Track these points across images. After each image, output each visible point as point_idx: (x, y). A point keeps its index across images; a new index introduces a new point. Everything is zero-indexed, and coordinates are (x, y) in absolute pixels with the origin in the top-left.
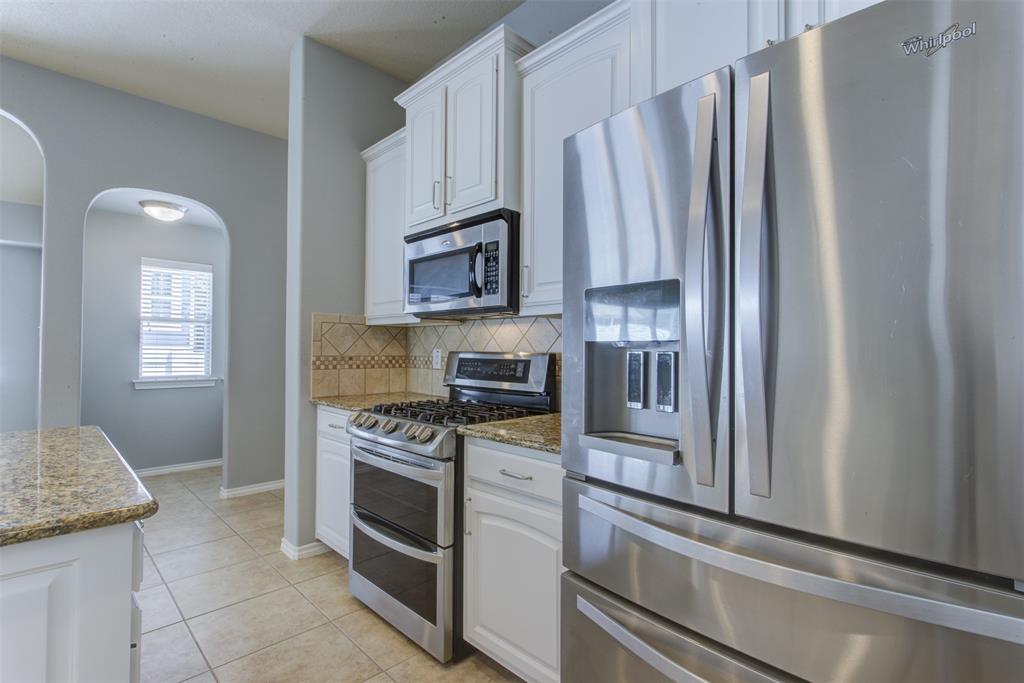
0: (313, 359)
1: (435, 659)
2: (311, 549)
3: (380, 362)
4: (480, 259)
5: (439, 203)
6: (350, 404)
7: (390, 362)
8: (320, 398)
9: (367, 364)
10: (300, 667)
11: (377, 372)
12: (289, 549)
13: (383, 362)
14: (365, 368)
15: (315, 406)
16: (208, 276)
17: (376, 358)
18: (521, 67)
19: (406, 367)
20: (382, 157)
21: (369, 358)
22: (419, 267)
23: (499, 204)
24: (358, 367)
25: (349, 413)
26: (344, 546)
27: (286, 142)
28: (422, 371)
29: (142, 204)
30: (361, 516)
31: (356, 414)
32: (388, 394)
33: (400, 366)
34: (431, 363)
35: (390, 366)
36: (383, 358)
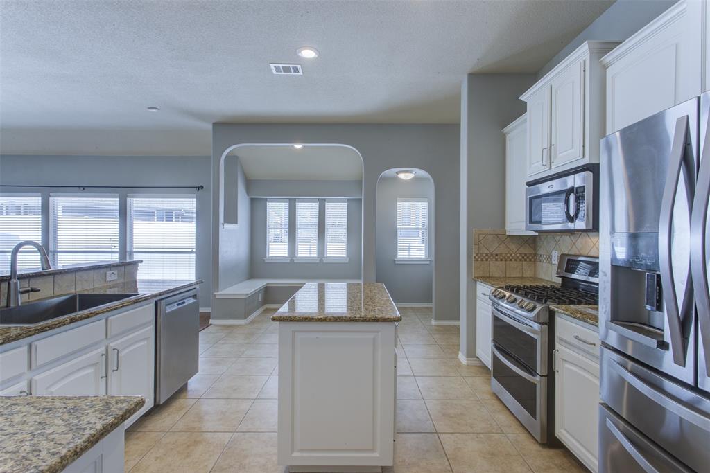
0: (474, 255)
1: (536, 440)
2: (473, 361)
3: (516, 258)
4: (572, 197)
5: (546, 161)
6: (493, 282)
7: (523, 257)
8: (478, 278)
9: (506, 258)
10: (462, 414)
11: (514, 264)
12: (462, 358)
13: (518, 257)
14: (506, 261)
15: (476, 282)
16: (426, 204)
17: (513, 255)
18: (604, 62)
19: (535, 261)
20: (514, 131)
21: (508, 255)
22: (536, 202)
23: (586, 161)
24: (501, 260)
25: (492, 288)
26: (488, 362)
27: (460, 125)
28: (545, 265)
29: (397, 173)
30: (497, 348)
31: (494, 289)
32: (522, 278)
33: (530, 260)
34: (551, 260)
35: (523, 260)
36: (518, 255)
